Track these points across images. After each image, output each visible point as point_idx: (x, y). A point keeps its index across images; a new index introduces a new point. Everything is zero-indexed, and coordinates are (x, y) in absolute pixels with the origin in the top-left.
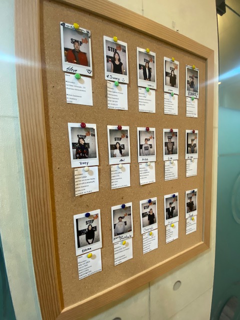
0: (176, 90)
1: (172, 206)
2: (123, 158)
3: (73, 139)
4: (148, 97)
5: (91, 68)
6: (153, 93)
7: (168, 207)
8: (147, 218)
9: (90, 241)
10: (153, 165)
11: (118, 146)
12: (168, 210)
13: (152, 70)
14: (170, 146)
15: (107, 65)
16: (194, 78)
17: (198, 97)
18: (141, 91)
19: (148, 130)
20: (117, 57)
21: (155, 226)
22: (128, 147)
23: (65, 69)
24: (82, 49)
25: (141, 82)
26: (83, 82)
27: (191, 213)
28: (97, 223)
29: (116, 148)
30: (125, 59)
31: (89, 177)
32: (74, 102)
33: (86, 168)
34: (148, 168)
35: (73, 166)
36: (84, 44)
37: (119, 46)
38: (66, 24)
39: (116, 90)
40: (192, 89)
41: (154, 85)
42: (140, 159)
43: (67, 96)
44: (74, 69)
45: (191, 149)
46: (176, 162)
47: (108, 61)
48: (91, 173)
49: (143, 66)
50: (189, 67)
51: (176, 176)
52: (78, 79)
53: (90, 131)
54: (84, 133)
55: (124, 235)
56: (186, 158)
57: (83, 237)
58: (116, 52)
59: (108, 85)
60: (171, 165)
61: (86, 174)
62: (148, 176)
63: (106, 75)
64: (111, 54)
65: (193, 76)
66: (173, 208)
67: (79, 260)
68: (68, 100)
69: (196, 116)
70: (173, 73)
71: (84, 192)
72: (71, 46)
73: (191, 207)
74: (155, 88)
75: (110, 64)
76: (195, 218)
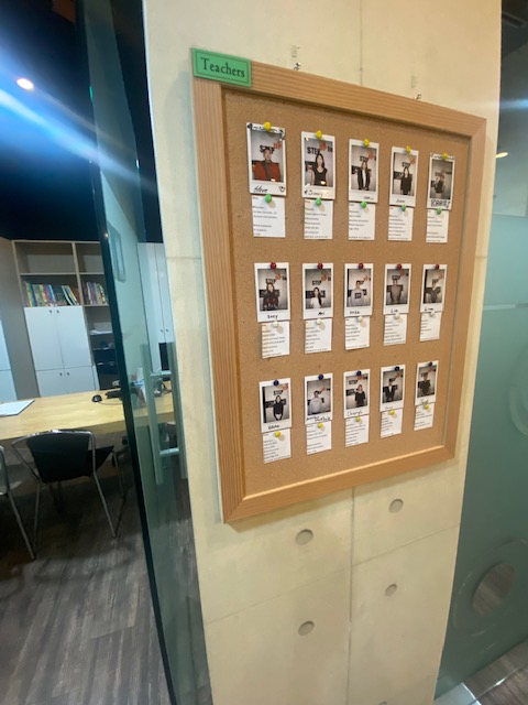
0: (410, 201)
1: (394, 383)
2: (322, 310)
3: (261, 284)
4: (364, 216)
5: (284, 184)
6: (372, 208)
7: (387, 385)
8: (353, 397)
9: (278, 416)
10: (367, 320)
11: (316, 293)
12: (385, 389)
13: (372, 173)
14: (395, 291)
15: (306, 175)
16: (445, 175)
17: (450, 208)
18: (353, 208)
19: (361, 267)
20: (320, 161)
21: (365, 410)
22: (330, 294)
23: (252, 191)
24: (274, 158)
25: (354, 195)
26: (273, 206)
27: (425, 399)
28: (287, 395)
29: (314, 296)
30: (330, 162)
31: (278, 335)
32: (262, 234)
33: (275, 323)
34: (358, 325)
35: (259, 321)
36: (276, 151)
37: (323, 143)
38: (254, 125)
39: (318, 211)
40: (439, 195)
41: (374, 196)
42: (347, 312)
43: (254, 227)
44: (263, 188)
45: (432, 296)
46: (404, 317)
47: (306, 170)
48: (280, 330)
49: (358, 168)
50: (436, 156)
51: (403, 339)
52: (269, 201)
53: (281, 273)
54: (272, 276)
55: (320, 416)
56: (422, 310)
57: (270, 410)
58: (319, 154)
59: (306, 205)
60: (396, 322)
61: (275, 331)
62: (358, 337)
63: (304, 190)
64: (312, 158)
65: (443, 171)
66: (394, 387)
67: (265, 438)
68: (256, 233)
69: (445, 240)
70: (406, 172)
71: (271, 354)
72: (260, 157)
73: (425, 389)
74: (376, 200)
75: (311, 173)
76: (432, 407)
